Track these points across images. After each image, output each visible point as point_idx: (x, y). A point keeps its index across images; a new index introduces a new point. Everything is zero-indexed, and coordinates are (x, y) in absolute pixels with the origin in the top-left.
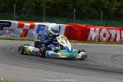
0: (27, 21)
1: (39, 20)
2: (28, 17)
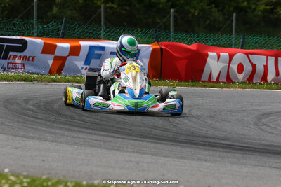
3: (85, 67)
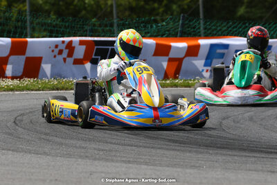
0: (181, 36)
1: (215, 32)
2: (183, 25)
3: (206, 68)
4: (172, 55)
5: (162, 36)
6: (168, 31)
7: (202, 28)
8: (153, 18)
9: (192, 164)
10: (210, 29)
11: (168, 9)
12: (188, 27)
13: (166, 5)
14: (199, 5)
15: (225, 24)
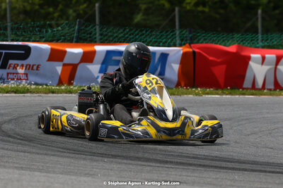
0: (77, 42)
1: (111, 39)
2: (79, 30)
3: (100, 75)
4: (66, 60)
5: (58, 41)
6: (63, 36)
7: (98, 35)
8: (48, 23)
9: (87, 172)
10: (106, 35)
11: (63, 14)
12: (84, 33)
13: (61, 10)
14: (95, 11)
15: (121, 31)
